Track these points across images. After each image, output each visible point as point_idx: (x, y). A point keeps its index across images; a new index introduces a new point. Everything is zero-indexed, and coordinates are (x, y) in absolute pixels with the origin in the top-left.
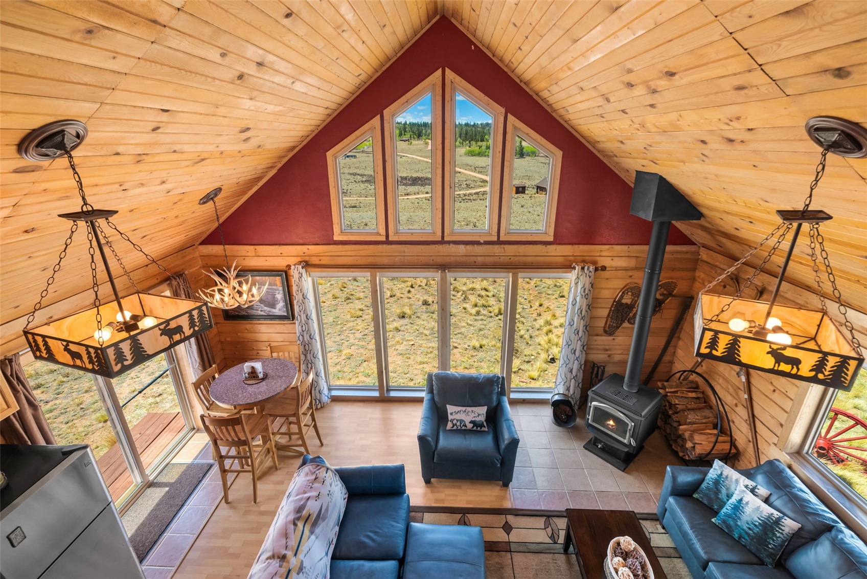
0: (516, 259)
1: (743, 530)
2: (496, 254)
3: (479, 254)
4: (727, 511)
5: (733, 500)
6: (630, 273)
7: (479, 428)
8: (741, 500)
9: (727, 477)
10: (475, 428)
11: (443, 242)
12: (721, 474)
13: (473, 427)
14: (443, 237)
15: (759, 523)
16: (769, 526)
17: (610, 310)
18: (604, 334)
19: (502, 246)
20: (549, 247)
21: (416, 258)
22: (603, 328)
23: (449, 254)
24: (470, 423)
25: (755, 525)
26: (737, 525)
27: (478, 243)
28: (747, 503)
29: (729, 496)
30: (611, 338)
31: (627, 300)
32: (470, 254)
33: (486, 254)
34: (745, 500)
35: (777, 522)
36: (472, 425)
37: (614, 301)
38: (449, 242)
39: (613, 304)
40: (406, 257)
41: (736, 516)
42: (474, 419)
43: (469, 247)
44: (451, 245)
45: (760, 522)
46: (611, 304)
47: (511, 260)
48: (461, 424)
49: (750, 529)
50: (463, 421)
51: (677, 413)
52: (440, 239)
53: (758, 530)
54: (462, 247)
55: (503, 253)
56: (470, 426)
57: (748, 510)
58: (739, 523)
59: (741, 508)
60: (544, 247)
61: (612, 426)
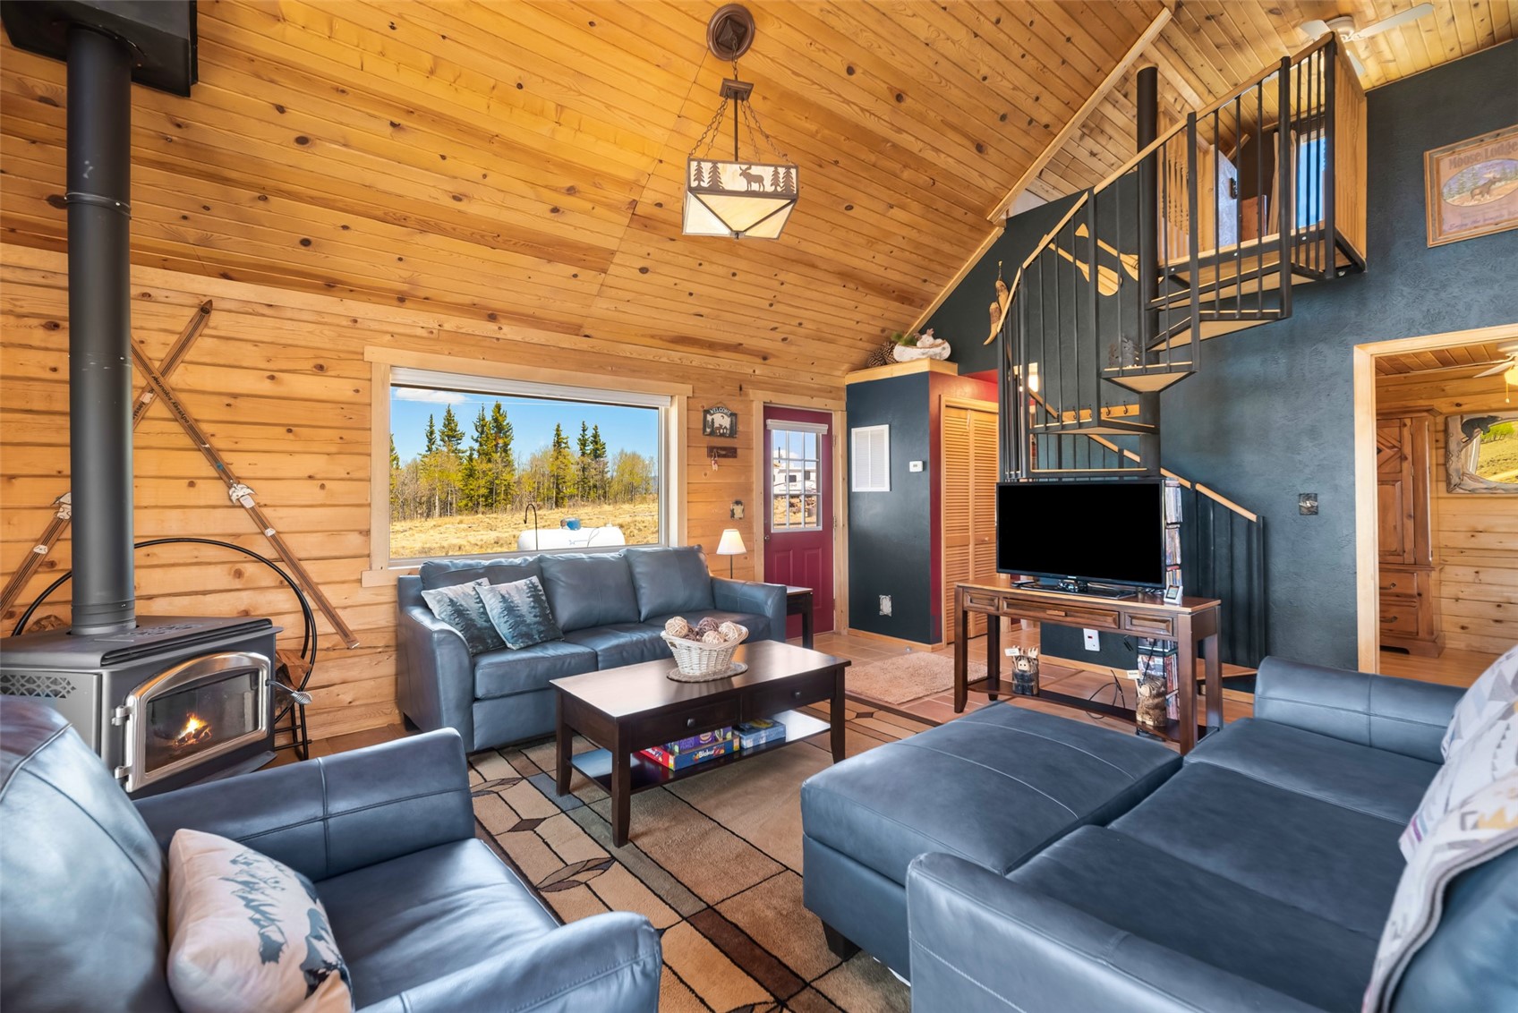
1: (535, 623)
4: (508, 623)
9: (457, 599)
15: (533, 601)
25: (533, 607)
26: (529, 625)
41: (519, 616)
45: (531, 599)
49: (535, 616)
53: (537, 610)
58: (528, 621)
59: (512, 605)
61: (198, 732)
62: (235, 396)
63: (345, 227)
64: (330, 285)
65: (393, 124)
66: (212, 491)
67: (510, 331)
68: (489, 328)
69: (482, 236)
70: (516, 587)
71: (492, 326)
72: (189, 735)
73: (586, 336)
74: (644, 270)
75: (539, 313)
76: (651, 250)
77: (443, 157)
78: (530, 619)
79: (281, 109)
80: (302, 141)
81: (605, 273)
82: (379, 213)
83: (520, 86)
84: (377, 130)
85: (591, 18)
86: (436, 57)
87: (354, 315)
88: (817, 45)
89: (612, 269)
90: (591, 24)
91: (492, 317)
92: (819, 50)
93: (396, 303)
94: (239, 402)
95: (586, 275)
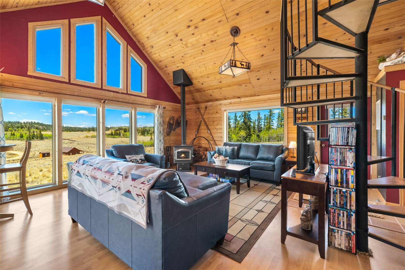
0: (135, 102)
2: (127, 99)
3: (120, 98)
5: (224, 150)
6: (171, 112)
7: (144, 162)
8: (226, 149)
9: (220, 148)
10: (142, 162)
11: (102, 89)
12: (218, 148)
13: (141, 162)
14: (102, 87)
16: (233, 150)
17: (168, 126)
18: (167, 136)
19: (129, 95)
20: (146, 99)
21: (88, 94)
22: (166, 133)
23: (106, 95)
24: (140, 160)
25: (231, 152)
26: (228, 155)
27: (118, 93)
28: (227, 149)
29: (223, 152)
30: (169, 137)
31: (171, 122)
32: (116, 97)
33: (123, 98)
34: (226, 148)
35: (234, 148)
36: (141, 161)
37: (168, 122)
38: (105, 90)
39: (168, 123)
40: (81, 93)
42: (141, 158)
43: (115, 93)
44: (106, 91)
46: (167, 123)
47: (133, 102)
48: (136, 161)
49: (230, 153)
50: (137, 159)
51: (196, 151)
52: (101, 88)
54: (112, 93)
55: (129, 98)
56: (140, 161)
57: (228, 150)
58: (228, 154)
60: (144, 98)
61: (184, 156)
62: (209, 118)
63: (213, 92)
64: (217, 100)
65: (208, 77)
66: (206, 131)
67: (243, 99)
68: (238, 100)
69: (227, 86)
70: (229, 148)
71: (239, 99)
72: (182, 156)
73: (258, 96)
74: (258, 79)
75: (246, 94)
76: (256, 75)
77: (215, 78)
78: (229, 153)
79: (199, 82)
80: (202, 84)
81: (251, 83)
82: (214, 89)
83: (215, 64)
84: (207, 79)
85: (215, 49)
86: (205, 67)
87: (220, 103)
88: (253, 17)
89: (252, 82)
90: (216, 49)
91: (239, 98)
92: (255, 17)
93: (225, 100)
94: (209, 119)
95: (247, 85)
